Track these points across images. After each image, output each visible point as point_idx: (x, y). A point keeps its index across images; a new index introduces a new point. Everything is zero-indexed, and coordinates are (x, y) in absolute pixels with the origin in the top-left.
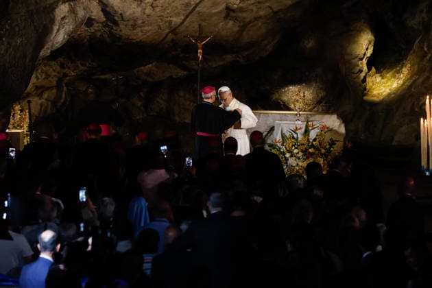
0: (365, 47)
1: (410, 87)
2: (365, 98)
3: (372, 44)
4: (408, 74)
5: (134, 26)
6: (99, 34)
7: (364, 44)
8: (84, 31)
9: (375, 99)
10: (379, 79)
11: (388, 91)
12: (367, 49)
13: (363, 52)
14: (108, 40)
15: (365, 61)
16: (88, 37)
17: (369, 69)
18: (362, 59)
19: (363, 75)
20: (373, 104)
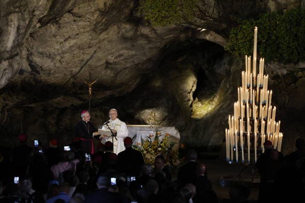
0: (191, 85)
1: (219, 110)
2: (192, 116)
3: (196, 83)
4: (218, 102)
5: (49, 74)
6: (27, 79)
7: (191, 84)
8: (18, 78)
9: (199, 117)
10: (200, 105)
11: (206, 112)
12: (193, 87)
13: (190, 88)
14: (33, 83)
15: (191, 94)
16: (21, 81)
17: (194, 99)
18: (189, 93)
19: (190, 102)
20: (197, 120)
